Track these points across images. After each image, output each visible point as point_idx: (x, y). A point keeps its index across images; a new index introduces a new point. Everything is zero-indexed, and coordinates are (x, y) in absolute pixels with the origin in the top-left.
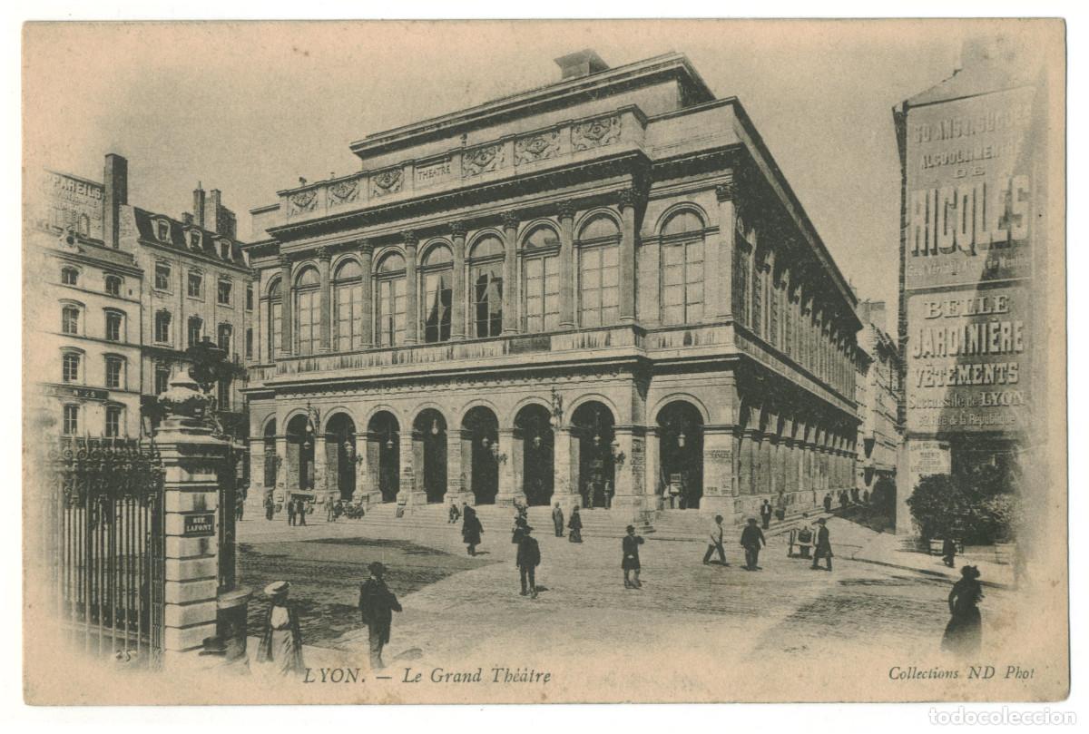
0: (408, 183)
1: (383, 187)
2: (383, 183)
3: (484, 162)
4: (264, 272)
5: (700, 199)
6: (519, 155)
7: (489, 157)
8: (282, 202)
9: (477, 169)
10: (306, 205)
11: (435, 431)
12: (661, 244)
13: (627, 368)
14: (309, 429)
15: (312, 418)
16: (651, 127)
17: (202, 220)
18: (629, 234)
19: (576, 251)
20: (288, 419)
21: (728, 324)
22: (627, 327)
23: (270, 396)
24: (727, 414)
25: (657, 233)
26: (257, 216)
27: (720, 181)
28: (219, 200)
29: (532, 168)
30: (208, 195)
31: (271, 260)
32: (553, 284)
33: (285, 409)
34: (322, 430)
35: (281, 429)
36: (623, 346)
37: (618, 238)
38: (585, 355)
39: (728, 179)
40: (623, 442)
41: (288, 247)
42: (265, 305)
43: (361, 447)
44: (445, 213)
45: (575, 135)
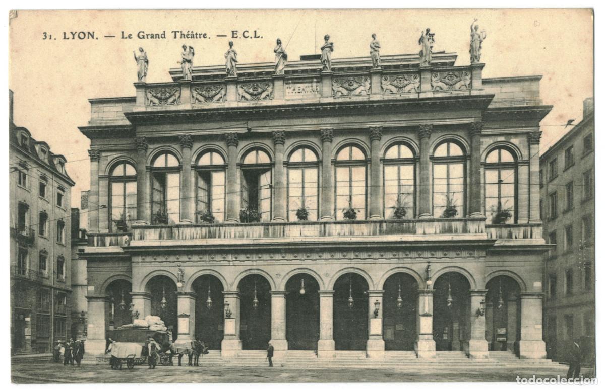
0: (277, 94)
2: (251, 90)
3: (352, 88)
4: (104, 154)
5: (515, 141)
6: (385, 87)
7: (355, 85)
8: (140, 95)
9: (345, 92)
10: (167, 99)
12: (484, 168)
13: (481, 248)
14: (174, 285)
19: (431, 164)
20: (147, 279)
21: (539, 226)
22: (480, 220)
23: (115, 260)
24: (539, 286)
25: (483, 161)
26: (95, 106)
27: (531, 130)
31: (116, 144)
33: (143, 270)
35: (138, 288)
36: (477, 233)
37: (464, 158)
38: (447, 237)
39: (537, 130)
41: (144, 132)
42: (104, 182)
43: (230, 303)
44: (315, 121)
45: (434, 79)
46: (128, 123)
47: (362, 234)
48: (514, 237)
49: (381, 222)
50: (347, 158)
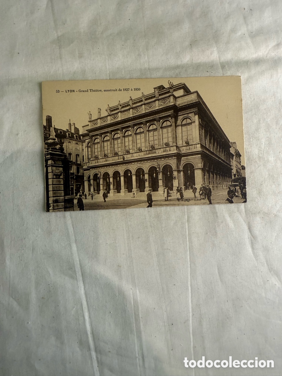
0: (120, 116)
1: (114, 118)
2: (114, 117)
3: (138, 110)
4: (86, 140)
5: (190, 115)
6: (146, 108)
7: (139, 109)
8: (89, 123)
9: (136, 112)
10: (95, 124)
11: (129, 175)
12: (181, 126)
13: (175, 156)
14: (98, 176)
15: (99, 174)
16: (177, 99)
17: (71, 130)
18: (174, 124)
19: (161, 129)
20: (94, 174)
21: (199, 144)
22: (174, 146)
23: (89, 170)
24: (200, 165)
25: (180, 124)
26: (84, 128)
27: (194, 110)
28: (75, 126)
29: (150, 111)
30: (72, 124)
31: (87, 138)
32: (156, 138)
33: (92, 172)
34: (102, 177)
35: (92, 177)
36: (174, 151)
37: (171, 125)
38: (165, 153)
39: (197, 110)
40: (175, 173)
41: (91, 134)
42: (86, 148)
43: (111, 180)
44: (129, 123)
45: (159, 102)
46: (87, 132)
47: (142, 155)
48: (191, 149)
49: (146, 151)
50: (139, 132)
